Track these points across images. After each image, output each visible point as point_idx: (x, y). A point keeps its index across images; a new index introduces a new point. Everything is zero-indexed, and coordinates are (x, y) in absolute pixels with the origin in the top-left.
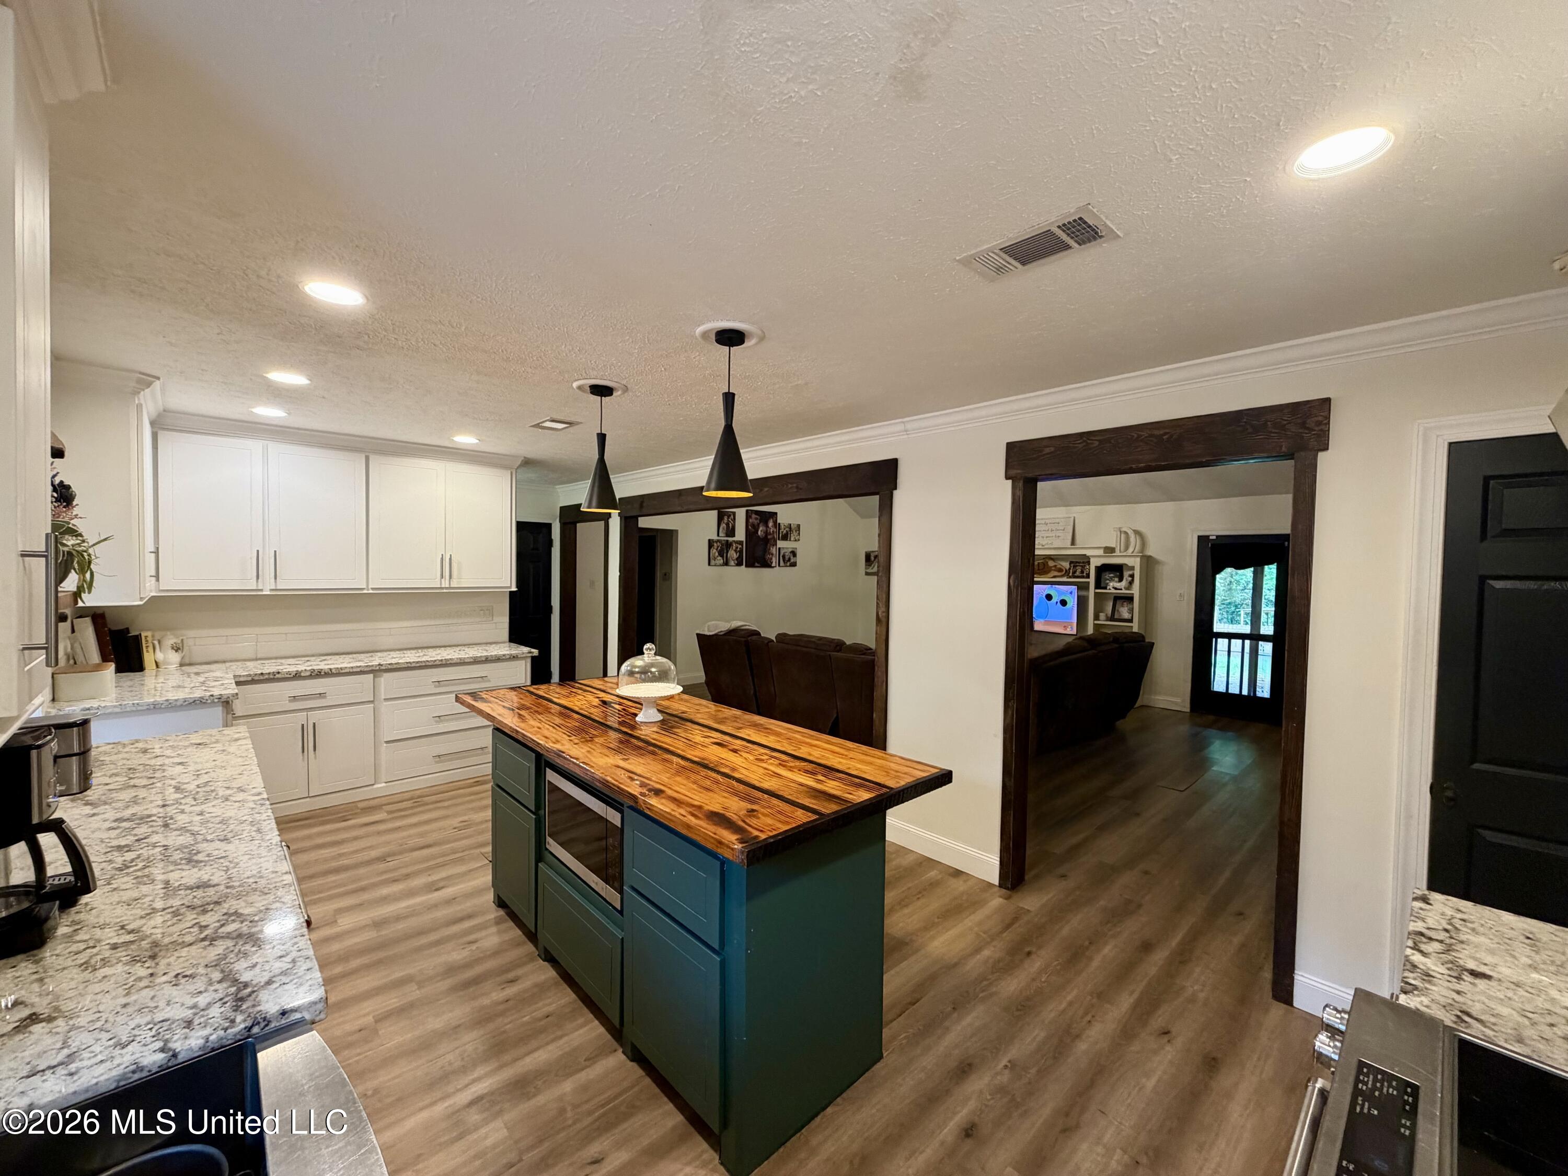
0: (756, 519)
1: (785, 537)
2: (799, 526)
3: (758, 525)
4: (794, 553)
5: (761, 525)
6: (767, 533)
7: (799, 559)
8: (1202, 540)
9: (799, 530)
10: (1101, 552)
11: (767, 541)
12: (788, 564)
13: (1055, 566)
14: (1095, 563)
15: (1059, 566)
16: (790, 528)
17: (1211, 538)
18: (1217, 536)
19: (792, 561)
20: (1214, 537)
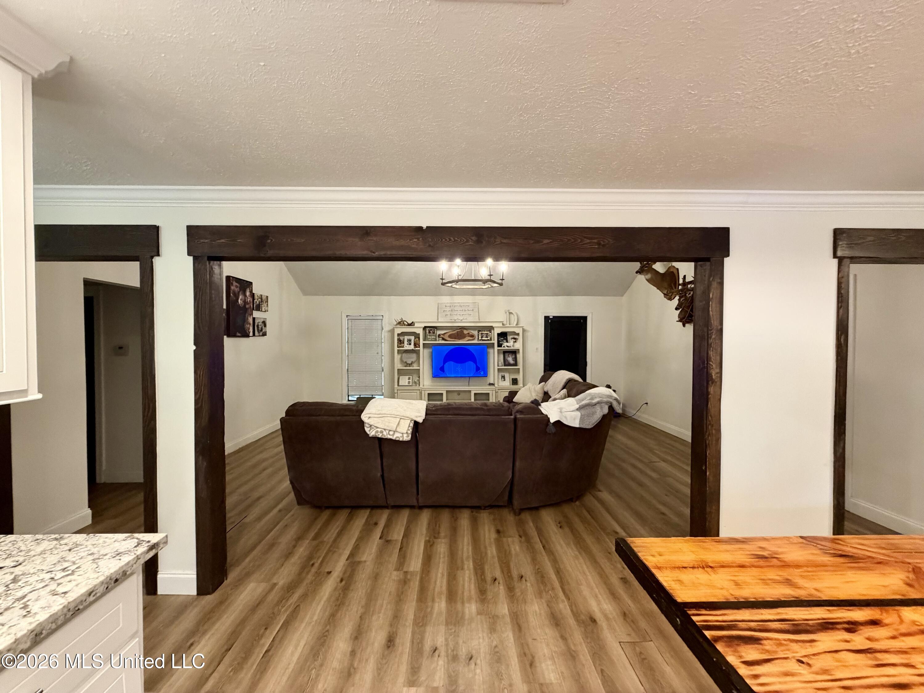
0: (236, 287)
1: (258, 308)
2: (267, 297)
3: (239, 292)
4: (264, 323)
5: (240, 293)
6: (245, 302)
7: (268, 329)
8: (547, 318)
9: (267, 302)
10: (501, 325)
11: (245, 310)
12: (261, 334)
13: (468, 333)
14: (497, 331)
15: (471, 334)
16: (262, 299)
17: (550, 317)
18: (554, 317)
19: (263, 331)
20: (552, 317)
